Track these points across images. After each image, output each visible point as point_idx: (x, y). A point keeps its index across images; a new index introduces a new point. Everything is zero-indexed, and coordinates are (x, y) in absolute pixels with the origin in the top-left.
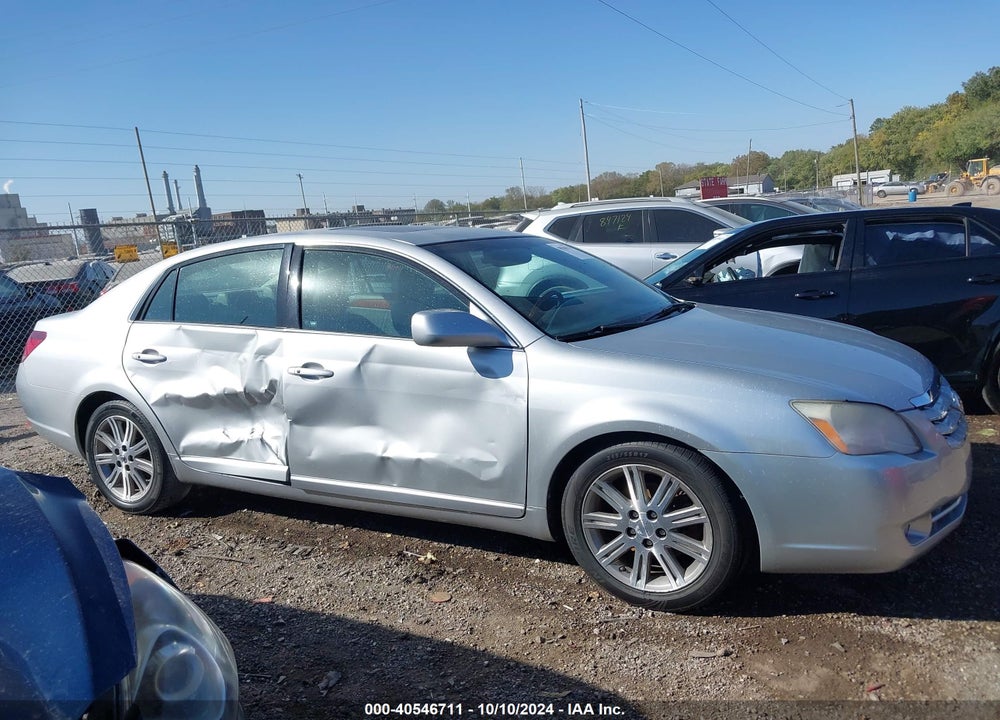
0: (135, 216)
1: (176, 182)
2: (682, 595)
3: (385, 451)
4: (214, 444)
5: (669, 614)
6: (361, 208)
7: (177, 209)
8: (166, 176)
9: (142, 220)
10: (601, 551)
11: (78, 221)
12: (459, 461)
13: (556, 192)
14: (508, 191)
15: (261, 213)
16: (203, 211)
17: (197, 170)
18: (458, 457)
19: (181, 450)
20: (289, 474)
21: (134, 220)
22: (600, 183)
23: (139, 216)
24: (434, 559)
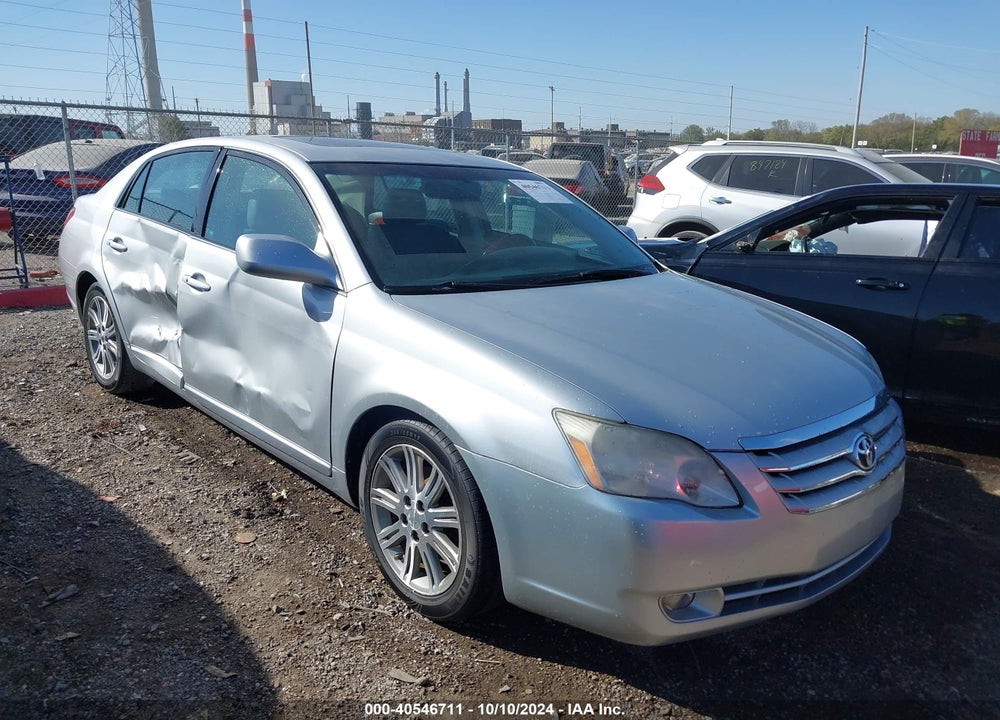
0: (384, 114)
1: (446, 84)
2: (434, 604)
3: (239, 378)
4: (150, 338)
5: (426, 619)
6: (615, 127)
7: (443, 110)
8: (438, 76)
9: (388, 120)
10: (383, 531)
11: (353, 115)
12: (284, 403)
13: (829, 130)
14: (774, 123)
15: (518, 124)
16: (465, 116)
17: (467, 73)
18: (285, 399)
19: (130, 340)
20: (183, 382)
21: (380, 118)
22: (883, 125)
23: (387, 114)
24: (285, 497)
